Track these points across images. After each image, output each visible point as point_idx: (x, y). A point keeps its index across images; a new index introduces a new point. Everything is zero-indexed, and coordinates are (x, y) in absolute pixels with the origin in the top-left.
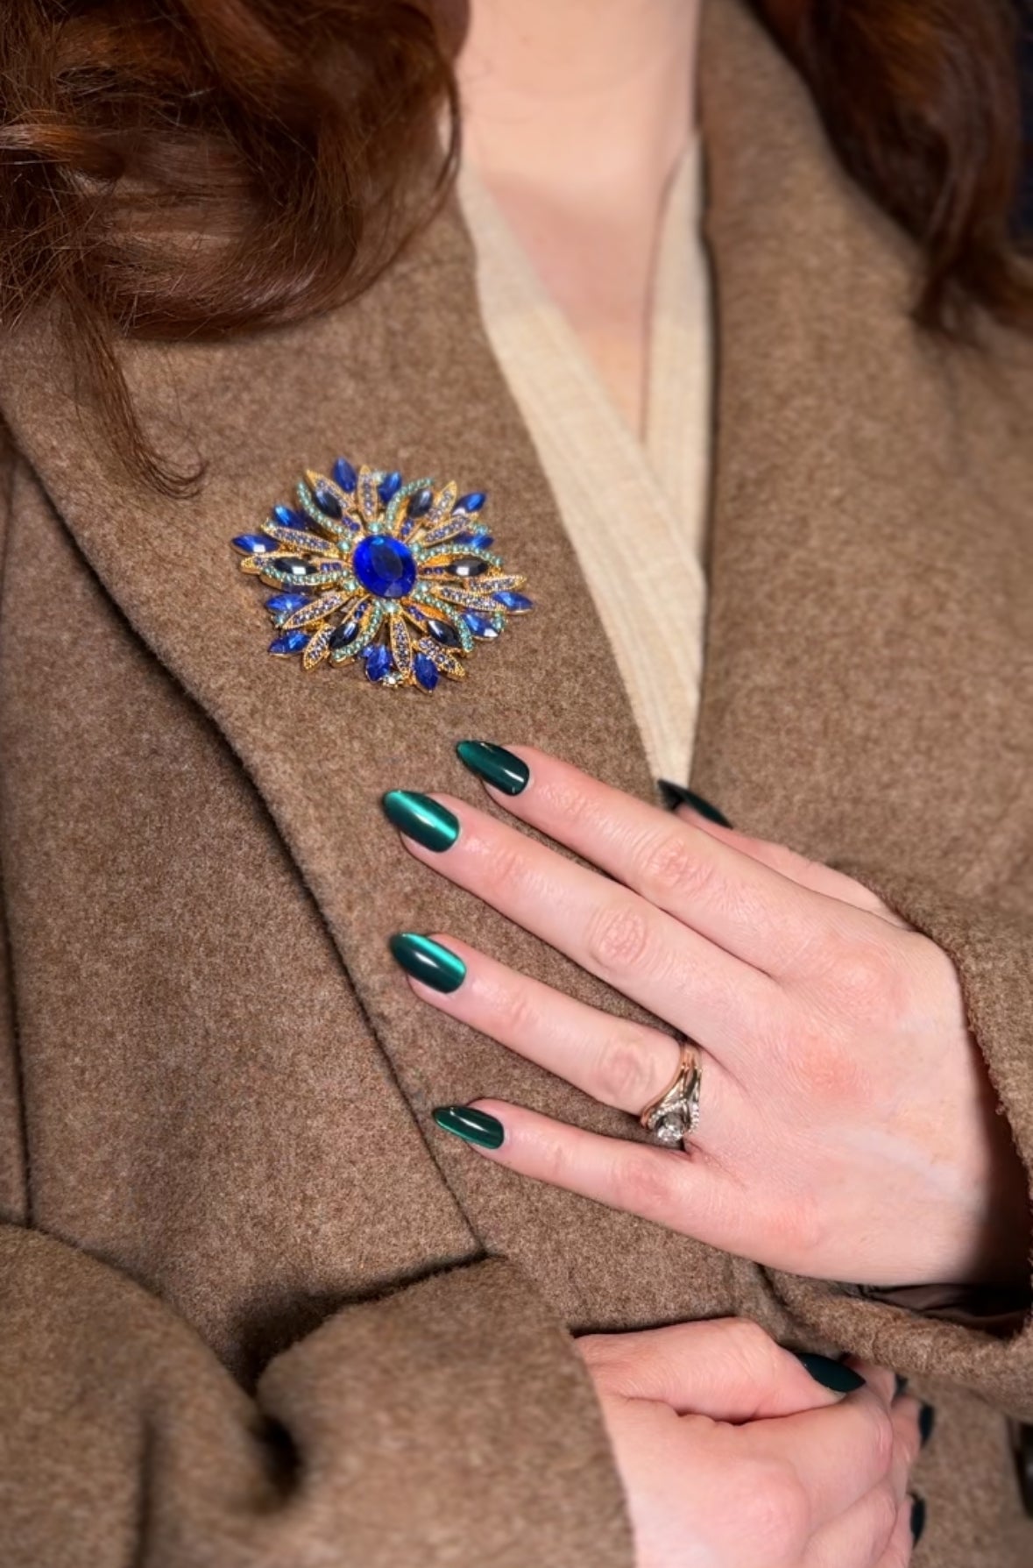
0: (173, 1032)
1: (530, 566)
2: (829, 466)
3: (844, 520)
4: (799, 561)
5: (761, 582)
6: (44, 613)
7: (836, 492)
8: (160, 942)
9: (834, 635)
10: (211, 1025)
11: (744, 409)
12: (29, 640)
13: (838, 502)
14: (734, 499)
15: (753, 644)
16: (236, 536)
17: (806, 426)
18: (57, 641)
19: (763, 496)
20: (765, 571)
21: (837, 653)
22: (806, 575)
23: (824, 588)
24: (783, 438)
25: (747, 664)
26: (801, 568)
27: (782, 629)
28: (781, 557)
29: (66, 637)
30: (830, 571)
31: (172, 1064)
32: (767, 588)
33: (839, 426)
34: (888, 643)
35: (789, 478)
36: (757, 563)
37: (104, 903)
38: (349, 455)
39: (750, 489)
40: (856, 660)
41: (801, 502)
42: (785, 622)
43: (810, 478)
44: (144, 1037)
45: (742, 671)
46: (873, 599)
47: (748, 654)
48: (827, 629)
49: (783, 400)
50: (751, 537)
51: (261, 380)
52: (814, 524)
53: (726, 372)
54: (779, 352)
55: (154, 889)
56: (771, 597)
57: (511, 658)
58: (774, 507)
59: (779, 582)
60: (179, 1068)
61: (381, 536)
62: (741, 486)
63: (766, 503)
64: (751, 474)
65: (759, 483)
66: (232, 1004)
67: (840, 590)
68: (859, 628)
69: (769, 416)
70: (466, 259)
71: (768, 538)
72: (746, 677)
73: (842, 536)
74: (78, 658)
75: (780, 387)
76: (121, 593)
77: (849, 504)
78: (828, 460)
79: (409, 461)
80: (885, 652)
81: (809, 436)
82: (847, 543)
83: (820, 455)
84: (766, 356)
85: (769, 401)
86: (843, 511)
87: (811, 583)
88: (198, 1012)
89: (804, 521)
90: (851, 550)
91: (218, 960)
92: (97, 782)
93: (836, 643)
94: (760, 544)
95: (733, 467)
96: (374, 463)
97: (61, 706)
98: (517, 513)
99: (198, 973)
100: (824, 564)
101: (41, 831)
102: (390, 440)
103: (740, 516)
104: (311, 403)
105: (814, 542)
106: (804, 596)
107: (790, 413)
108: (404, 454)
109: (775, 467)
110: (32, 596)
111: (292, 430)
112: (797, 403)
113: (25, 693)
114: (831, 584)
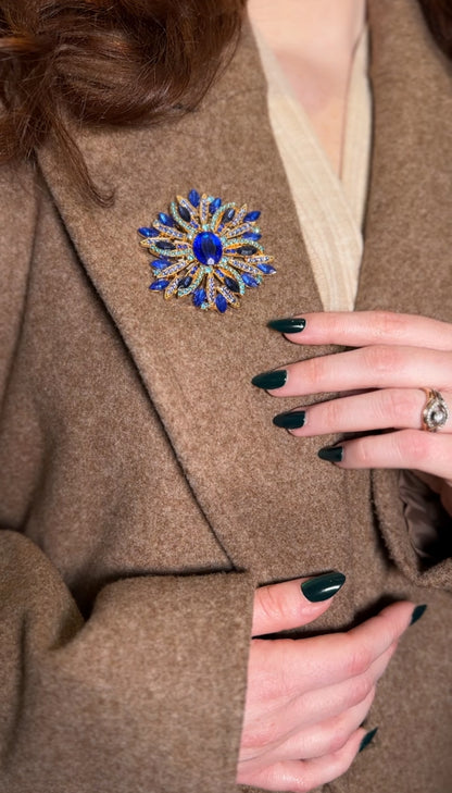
0: (107, 462)
1: (278, 250)
2: (421, 199)
3: (427, 226)
4: (404, 245)
5: (385, 254)
6: (55, 264)
7: (424, 211)
8: (103, 421)
9: (417, 282)
10: (123, 461)
11: (383, 167)
12: (47, 277)
13: (425, 216)
14: (375, 213)
15: (379, 285)
16: (141, 227)
17: (412, 177)
18: (60, 278)
19: (388, 212)
20: (387, 249)
21: (417, 291)
22: (406, 252)
23: (414, 259)
24: (401, 183)
25: (375, 293)
26: (404, 248)
27: (393, 278)
28: (395, 242)
29: (65, 276)
30: (418, 251)
31: (107, 475)
32: (387, 257)
33: (428, 178)
34: (441, 287)
35: (401, 204)
36: (384, 245)
37: (78, 401)
38: (198, 187)
39: (383, 208)
40: (426, 294)
41: (407, 216)
42: (394, 274)
43: (412, 205)
44: (93, 462)
45: (371, 297)
46: (437, 265)
47: (375, 289)
48: (414, 279)
49: (401, 165)
50: (381, 232)
51: (160, 147)
52: (412, 227)
53: (376, 150)
54: (400, 141)
55: (101, 397)
56: (388, 261)
57: (263, 297)
58: (393, 218)
59: (394, 254)
60: (109, 477)
61: (208, 233)
62: (379, 207)
63: (390, 215)
64: (384, 201)
65: (387, 205)
66: (133, 453)
67: (422, 260)
68: (429, 279)
69: (395, 172)
70: (262, 88)
71: (389, 233)
72: (374, 300)
73: (425, 233)
74: (70, 286)
75: (400, 159)
76: (84, 256)
77: (429, 218)
78: (421, 195)
79: (226, 191)
80: (440, 291)
81: (413, 183)
82: (426, 237)
83: (417, 193)
84: (395, 142)
85: (395, 165)
86: (426, 221)
87: (408, 256)
88: (119, 454)
89: (407, 225)
90: (429, 240)
91: (128, 433)
92: (77, 345)
93: (417, 286)
94: (386, 236)
95: (375, 197)
96: (209, 191)
97: (62, 308)
98: (275, 222)
99: (119, 437)
100: (415, 247)
101: (51, 365)
102: (218, 181)
103: (376, 222)
104: (183, 159)
105: (412, 236)
106: (404, 262)
107: (405, 172)
108: (224, 188)
109: (395, 197)
110: (49, 256)
111: (172, 172)
112: (408, 166)
113: (45, 301)
114: (418, 257)
